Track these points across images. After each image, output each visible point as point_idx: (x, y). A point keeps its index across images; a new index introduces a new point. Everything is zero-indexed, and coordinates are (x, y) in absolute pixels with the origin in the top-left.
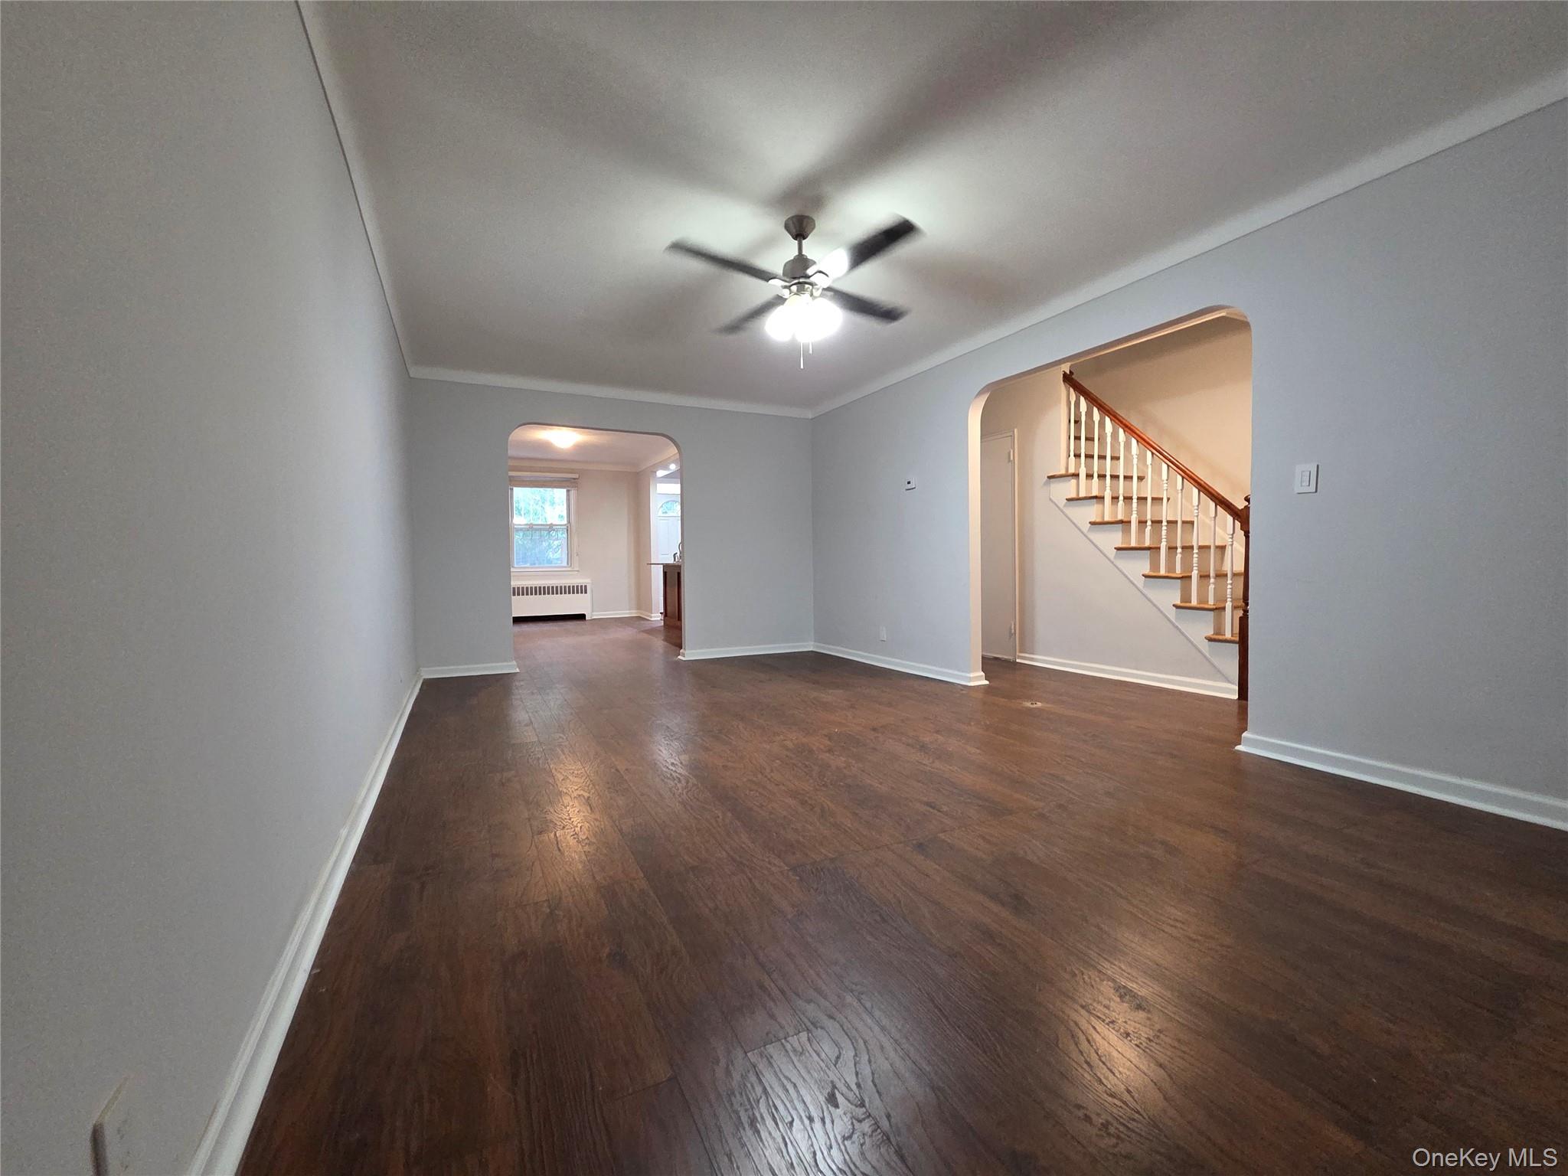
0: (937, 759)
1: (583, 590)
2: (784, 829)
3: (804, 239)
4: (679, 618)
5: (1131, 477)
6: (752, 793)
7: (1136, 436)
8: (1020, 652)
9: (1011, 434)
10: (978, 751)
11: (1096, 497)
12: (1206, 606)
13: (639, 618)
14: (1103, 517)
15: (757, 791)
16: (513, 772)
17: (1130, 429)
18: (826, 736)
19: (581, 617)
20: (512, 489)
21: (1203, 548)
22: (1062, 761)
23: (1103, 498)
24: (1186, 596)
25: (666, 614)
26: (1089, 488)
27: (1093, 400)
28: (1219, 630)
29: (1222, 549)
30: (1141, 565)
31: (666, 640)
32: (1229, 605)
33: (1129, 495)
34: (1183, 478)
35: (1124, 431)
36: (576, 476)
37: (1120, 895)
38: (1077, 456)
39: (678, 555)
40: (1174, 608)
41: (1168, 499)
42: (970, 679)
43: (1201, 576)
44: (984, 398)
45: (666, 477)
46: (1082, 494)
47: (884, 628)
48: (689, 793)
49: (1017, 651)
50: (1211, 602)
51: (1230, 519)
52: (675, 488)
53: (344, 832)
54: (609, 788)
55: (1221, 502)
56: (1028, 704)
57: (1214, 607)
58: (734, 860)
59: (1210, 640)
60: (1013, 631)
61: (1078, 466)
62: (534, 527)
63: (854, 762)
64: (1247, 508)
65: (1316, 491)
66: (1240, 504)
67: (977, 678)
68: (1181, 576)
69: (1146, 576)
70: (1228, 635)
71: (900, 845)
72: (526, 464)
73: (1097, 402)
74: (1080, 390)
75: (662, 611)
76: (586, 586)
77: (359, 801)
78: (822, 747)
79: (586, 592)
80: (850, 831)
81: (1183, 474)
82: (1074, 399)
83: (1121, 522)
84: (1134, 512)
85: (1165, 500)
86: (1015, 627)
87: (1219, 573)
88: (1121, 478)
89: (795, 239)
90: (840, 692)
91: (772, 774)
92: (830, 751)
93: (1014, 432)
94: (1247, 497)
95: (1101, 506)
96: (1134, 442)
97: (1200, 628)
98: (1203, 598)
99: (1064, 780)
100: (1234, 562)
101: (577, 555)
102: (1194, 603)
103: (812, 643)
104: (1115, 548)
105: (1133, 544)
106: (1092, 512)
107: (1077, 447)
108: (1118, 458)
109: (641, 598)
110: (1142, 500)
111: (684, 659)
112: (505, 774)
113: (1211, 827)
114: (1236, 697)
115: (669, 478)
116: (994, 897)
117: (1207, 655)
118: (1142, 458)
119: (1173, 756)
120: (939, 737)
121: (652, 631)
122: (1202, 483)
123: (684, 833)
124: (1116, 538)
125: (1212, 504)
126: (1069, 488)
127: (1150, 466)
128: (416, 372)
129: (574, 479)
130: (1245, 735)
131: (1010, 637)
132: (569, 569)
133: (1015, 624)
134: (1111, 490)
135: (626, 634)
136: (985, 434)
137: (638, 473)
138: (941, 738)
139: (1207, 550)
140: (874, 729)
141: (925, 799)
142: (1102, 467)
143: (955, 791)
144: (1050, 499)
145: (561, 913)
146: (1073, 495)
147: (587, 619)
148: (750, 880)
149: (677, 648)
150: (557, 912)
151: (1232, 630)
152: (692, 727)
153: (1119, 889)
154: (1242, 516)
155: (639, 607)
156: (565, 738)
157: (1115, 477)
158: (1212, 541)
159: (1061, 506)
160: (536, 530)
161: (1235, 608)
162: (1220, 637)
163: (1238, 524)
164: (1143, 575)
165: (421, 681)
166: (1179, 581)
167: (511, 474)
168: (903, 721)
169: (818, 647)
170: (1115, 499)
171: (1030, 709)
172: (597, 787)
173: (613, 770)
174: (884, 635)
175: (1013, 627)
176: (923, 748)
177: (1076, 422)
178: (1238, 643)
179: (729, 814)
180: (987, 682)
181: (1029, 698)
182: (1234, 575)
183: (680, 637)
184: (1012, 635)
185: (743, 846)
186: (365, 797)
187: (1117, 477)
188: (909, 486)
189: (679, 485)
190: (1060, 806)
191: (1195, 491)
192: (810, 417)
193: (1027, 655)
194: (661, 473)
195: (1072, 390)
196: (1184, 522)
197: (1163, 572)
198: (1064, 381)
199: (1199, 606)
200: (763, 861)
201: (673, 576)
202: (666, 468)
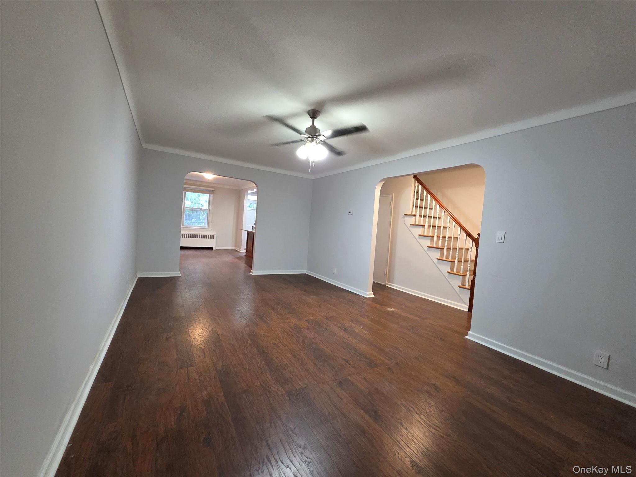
0: (351, 336)
1: (213, 237)
2: (285, 370)
3: (315, 119)
4: (252, 254)
5: (436, 217)
6: (274, 350)
7: (439, 204)
8: (388, 282)
9: (392, 195)
10: (367, 332)
11: (422, 225)
12: (460, 274)
13: (236, 251)
14: (424, 233)
15: (276, 349)
16: (172, 333)
17: (437, 200)
18: (307, 321)
19: (211, 248)
20: (185, 193)
21: (461, 249)
22: (399, 340)
23: (425, 226)
24: (452, 270)
25: (247, 250)
26: (420, 221)
27: (424, 187)
28: (463, 284)
29: (467, 249)
30: (436, 255)
31: (245, 263)
32: (468, 274)
33: (434, 225)
34: (455, 223)
35: (435, 201)
36: (214, 189)
37: (416, 412)
38: (416, 207)
39: (254, 227)
40: (447, 273)
41: (449, 228)
42: (367, 295)
43: (459, 261)
44: (382, 183)
45: (252, 193)
46: (417, 223)
47: (335, 269)
48: (247, 349)
49: (387, 281)
50: (461, 272)
51: (471, 241)
52: (255, 198)
53: (91, 367)
54: (214, 344)
55: (469, 234)
56: (388, 309)
57: (462, 275)
58: (263, 387)
59: (460, 287)
60: (386, 274)
61: (416, 211)
62: (194, 209)
63: (317, 336)
64: (478, 238)
65: (504, 243)
66: (476, 236)
67: (370, 294)
68: (451, 261)
69: (438, 259)
70: (467, 286)
71: (332, 382)
72: (193, 182)
73: (425, 188)
74: (420, 182)
75: (246, 248)
76: (214, 236)
77: (100, 349)
78: (305, 327)
79: (214, 238)
80: (312, 373)
81: (455, 221)
82: (417, 185)
83: (431, 236)
84: (436, 233)
85: (448, 228)
86: (387, 272)
87: (465, 260)
88: (432, 217)
89: (312, 118)
90: (314, 297)
91: (283, 340)
92: (308, 329)
93: (393, 194)
94: (478, 234)
95: (423, 229)
96: (438, 206)
97: (456, 282)
98: (458, 271)
99: (400, 350)
100: (471, 256)
101: (211, 222)
102: (455, 272)
103: (306, 270)
104: (427, 246)
105: (434, 246)
106: (420, 231)
107: (417, 203)
108: (432, 209)
109: (237, 242)
110: (439, 227)
111: (252, 274)
112: (169, 334)
113: (453, 377)
114: (467, 310)
115: (253, 194)
116: (367, 412)
117: (458, 292)
118: (441, 212)
119: (442, 340)
120: (353, 324)
121: (239, 258)
122: (462, 226)
123: (243, 371)
124: (427, 242)
125: (465, 235)
126: (412, 220)
127: (443, 216)
128: (145, 146)
129: (213, 190)
130: (469, 332)
131: (384, 276)
132: (208, 228)
133: (387, 271)
134: (428, 223)
135: (228, 259)
136: (382, 193)
137: (240, 191)
138: (353, 325)
139: (462, 250)
140: (327, 318)
141: (344, 357)
142: (425, 212)
143: (356, 353)
144: (405, 223)
145: (185, 414)
146: (414, 223)
147: (213, 249)
148: (268, 398)
149: (250, 268)
150: (184, 414)
151: (468, 284)
152: (252, 312)
153: (416, 410)
154: (476, 241)
155: (236, 246)
156: (197, 315)
157: (430, 217)
158: (464, 246)
159: (408, 227)
160: (195, 210)
161: (470, 275)
162: (464, 287)
163: (474, 244)
164: (437, 258)
165: (136, 279)
166: (450, 262)
167: (185, 186)
168: (339, 315)
169: (307, 272)
170: (429, 226)
171: (389, 311)
172: (208, 344)
173: (216, 334)
174: (335, 272)
175: (386, 272)
176: (345, 330)
177: (417, 192)
178: (470, 290)
179: (263, 362)
180: (374, 296)
181: (390, 306)
182: (471, 261)
183: (252, 262)
184: (385, 275)
185: (267, 379)
186: (104, 347)
187: (431, 217)
188: (350, 214)
189: (257, 196)
190: (397, 363)
191: (459, 228)
192: (313, 178)
193: (390, 284)
194: (249, 192)
195: (416, 181)
196: (454, 238)
197: (444, 258)
198: (414, 177)
199: (457, 273)
200: (275, 388)
201: (251, 236)
202: (252, 190)
